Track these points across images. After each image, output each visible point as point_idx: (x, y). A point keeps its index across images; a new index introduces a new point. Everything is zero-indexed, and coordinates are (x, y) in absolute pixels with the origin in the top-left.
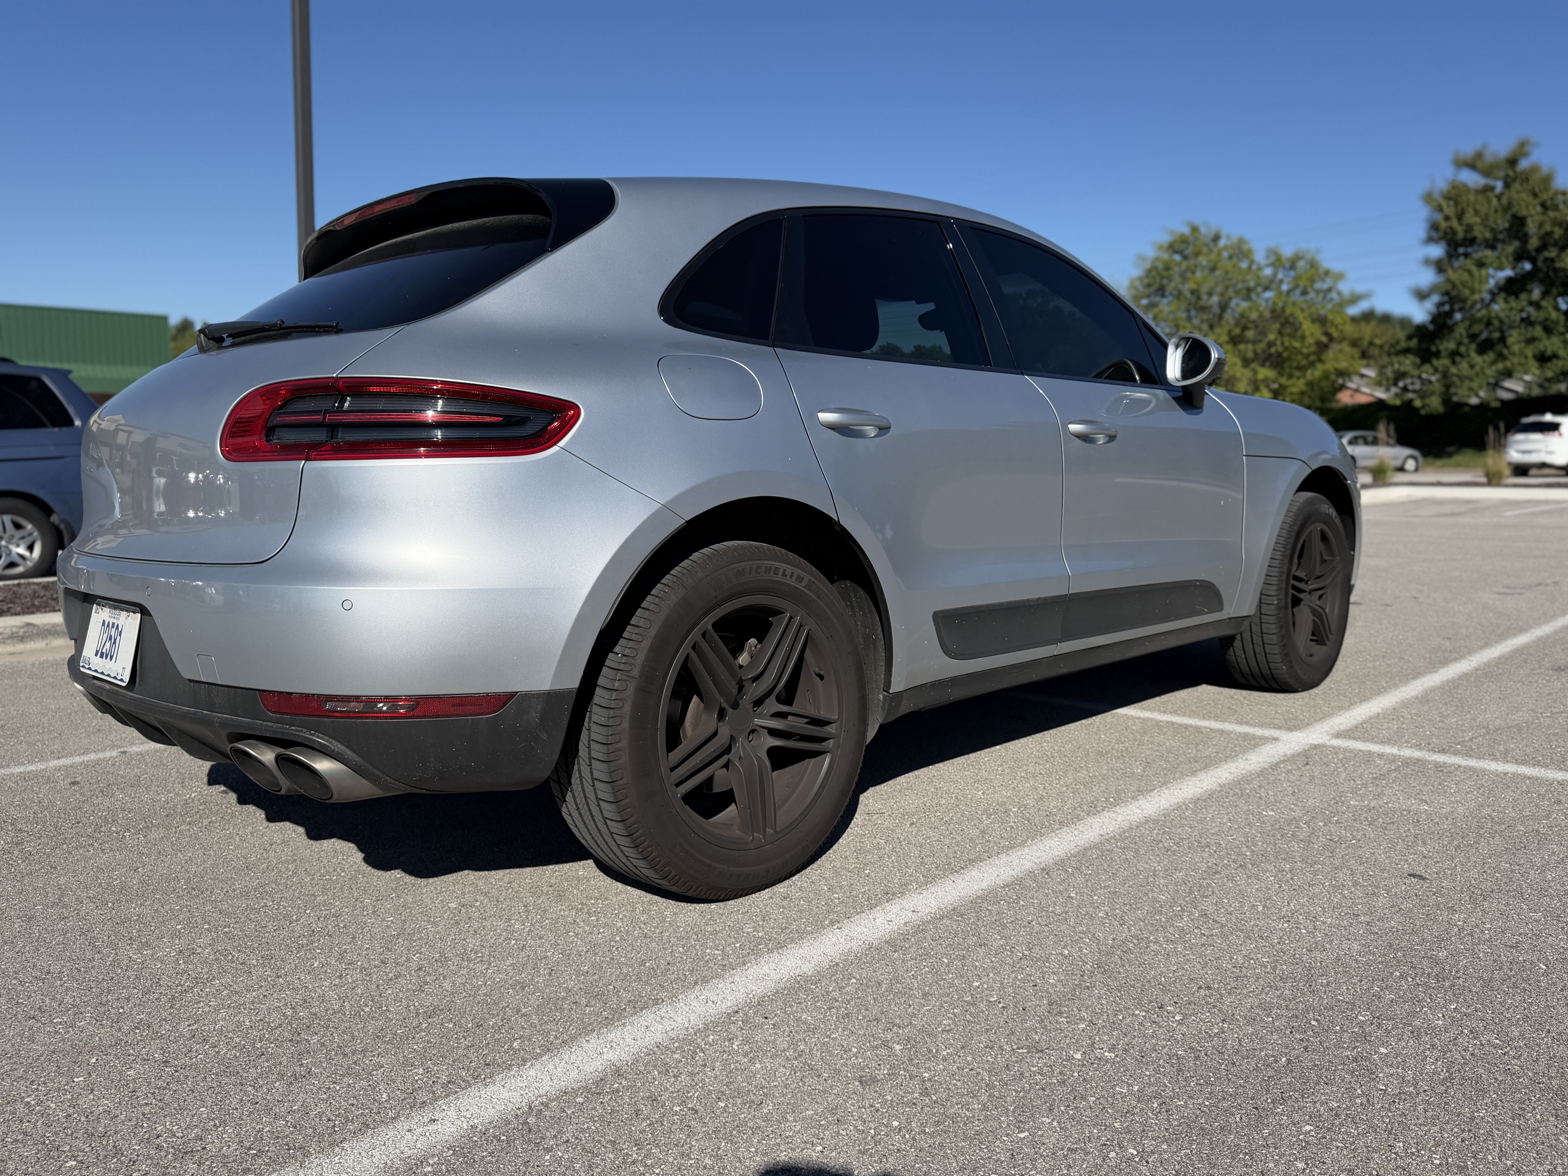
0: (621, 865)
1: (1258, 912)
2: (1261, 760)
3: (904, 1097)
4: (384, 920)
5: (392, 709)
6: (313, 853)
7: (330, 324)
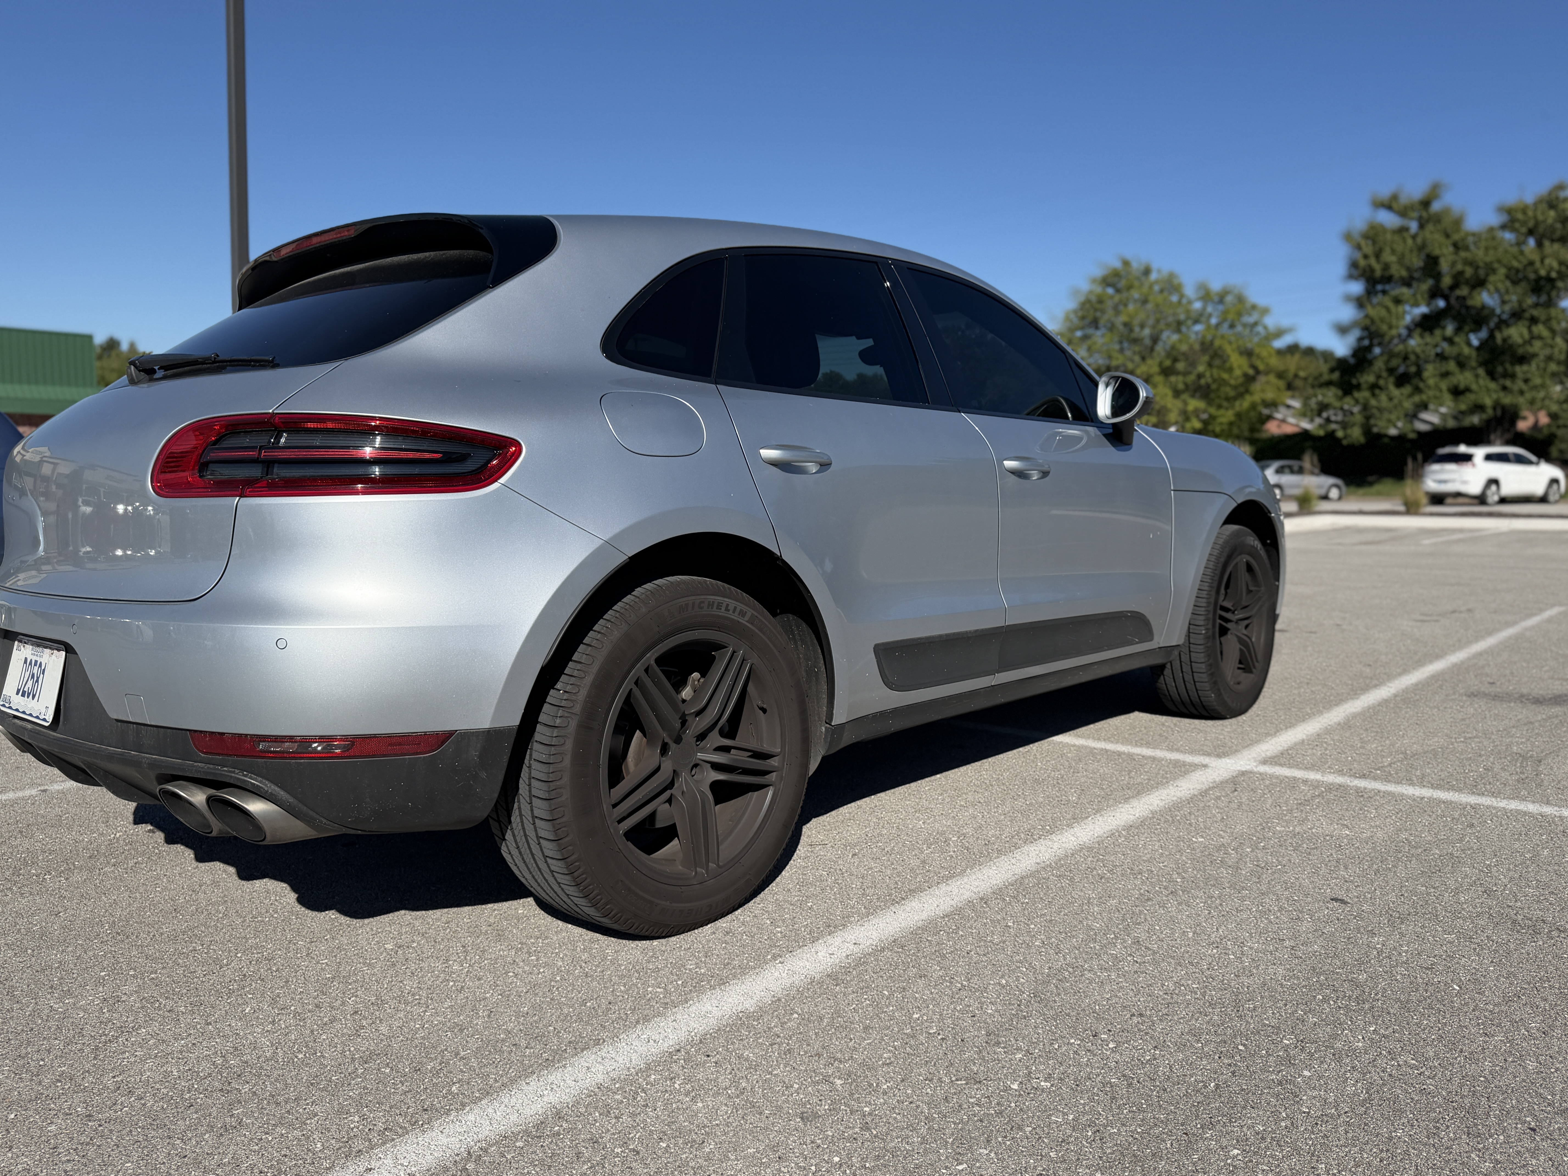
0: (562, 903)
1: (1189, 939)
2: (1191, 787)
3: (844, 1132)
4: (318, 963)
5: (327, 749)
6: (244, 894)
7: (266, 358)
